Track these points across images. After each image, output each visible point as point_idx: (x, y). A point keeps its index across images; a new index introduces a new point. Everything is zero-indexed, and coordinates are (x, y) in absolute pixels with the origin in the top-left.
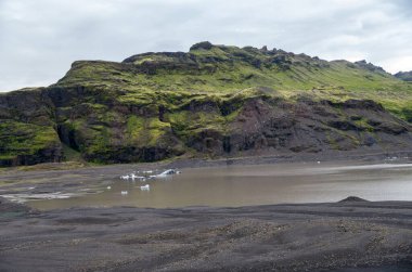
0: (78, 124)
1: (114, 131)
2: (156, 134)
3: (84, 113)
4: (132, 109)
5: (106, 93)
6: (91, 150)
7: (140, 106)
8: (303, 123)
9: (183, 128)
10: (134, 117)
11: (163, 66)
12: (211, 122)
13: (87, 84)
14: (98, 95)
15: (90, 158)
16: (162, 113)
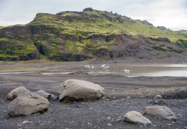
0: (44, 43)
1: (61, 47)
2: (80, 49)
3: (46, 38)
4: (67, 37)
5: (56, 29)
6: (51, 55)
7: (71, 36)
8: (142, 47)
9: (90, 47)
10: (68, 41)
11: (75, 18)
12: (102, 45)
13: (46, 24)
14: (52, 30)
15: (51, 59)
16: (80, 39)
